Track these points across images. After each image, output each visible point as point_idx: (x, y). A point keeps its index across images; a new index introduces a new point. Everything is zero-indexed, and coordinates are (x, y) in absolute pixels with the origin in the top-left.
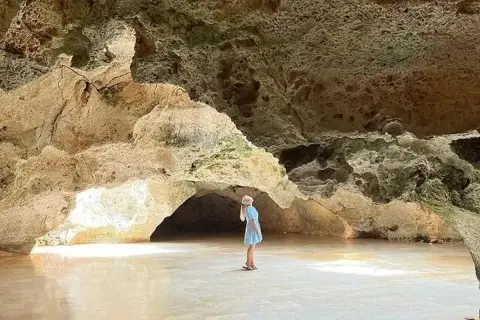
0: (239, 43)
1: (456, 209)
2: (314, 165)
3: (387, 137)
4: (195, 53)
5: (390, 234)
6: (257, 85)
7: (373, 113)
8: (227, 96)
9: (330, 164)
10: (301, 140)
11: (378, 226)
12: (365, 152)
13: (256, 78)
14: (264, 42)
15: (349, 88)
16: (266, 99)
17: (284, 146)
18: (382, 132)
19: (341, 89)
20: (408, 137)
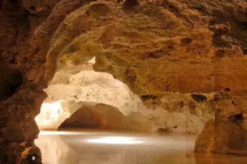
0: (133, 66)
1: (193, 115)
2: (151, 100)
3: (172, 93)
4: (120, 67)
5: (174, 130)
6: (136, 77)
7: (168, 86)
8: (126, 79)
9: (156, 100)
10: (148, 93)
11: (168, 126)
12: (166, 97)
13: (136, 75)
14: (140, 67)
15: (162, 79)
16: (139, 81)
17: (142, 94)
18: (170, 91)
19: (160, 79)
20: (178, 93)
